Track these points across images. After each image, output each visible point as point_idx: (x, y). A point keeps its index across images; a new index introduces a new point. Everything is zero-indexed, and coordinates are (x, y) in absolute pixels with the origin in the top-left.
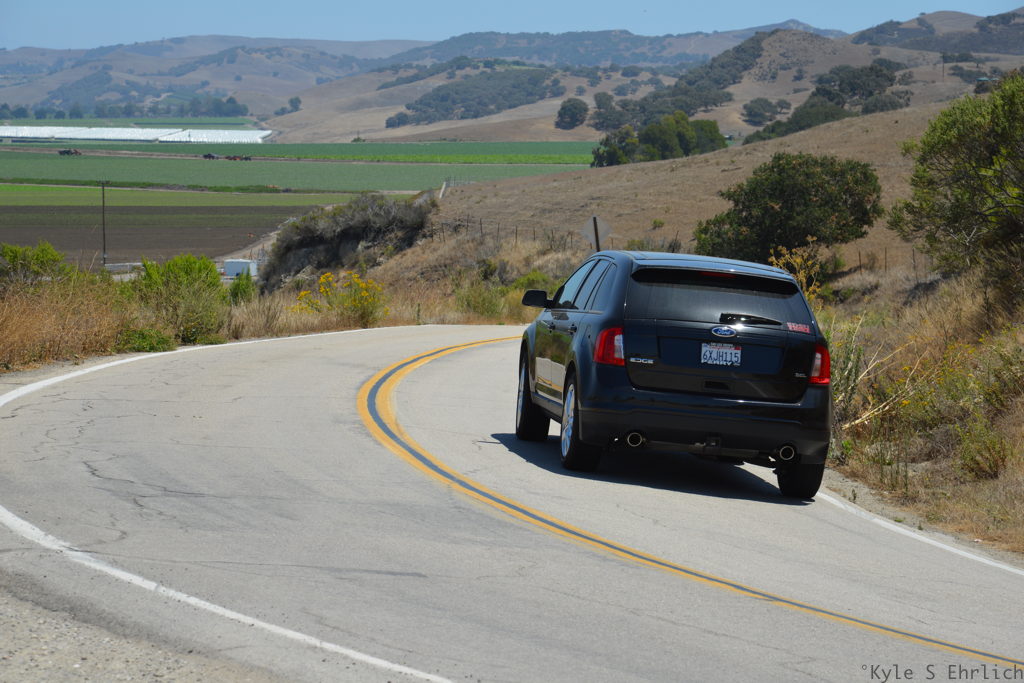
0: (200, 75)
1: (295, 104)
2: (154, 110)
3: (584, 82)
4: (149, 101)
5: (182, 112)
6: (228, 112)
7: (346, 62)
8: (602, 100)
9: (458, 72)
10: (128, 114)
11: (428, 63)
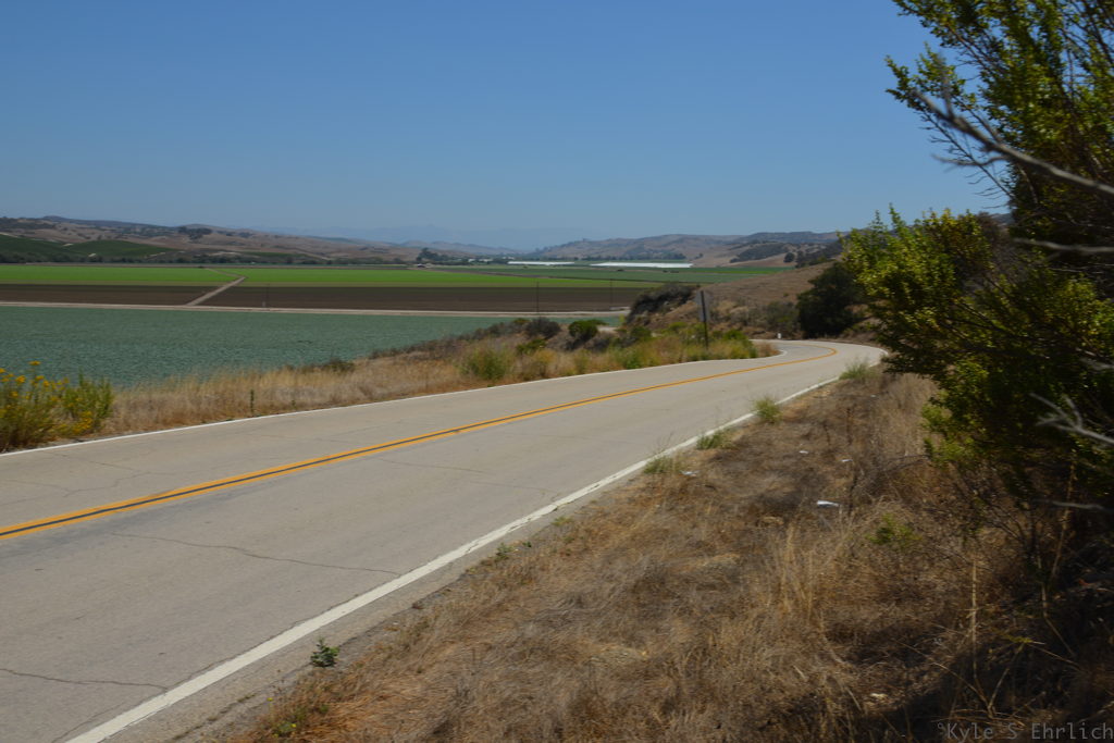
0: (673, 246)
1: (701, 255)
2: (657, 258)
3: (795, 248)
4: (655, 255)
5: (665, 258)
6: (679, 258)
7: (718, 242)
8: (800, 253)
9: (755, 246)
10: (647, 259)
11: (745, 242)
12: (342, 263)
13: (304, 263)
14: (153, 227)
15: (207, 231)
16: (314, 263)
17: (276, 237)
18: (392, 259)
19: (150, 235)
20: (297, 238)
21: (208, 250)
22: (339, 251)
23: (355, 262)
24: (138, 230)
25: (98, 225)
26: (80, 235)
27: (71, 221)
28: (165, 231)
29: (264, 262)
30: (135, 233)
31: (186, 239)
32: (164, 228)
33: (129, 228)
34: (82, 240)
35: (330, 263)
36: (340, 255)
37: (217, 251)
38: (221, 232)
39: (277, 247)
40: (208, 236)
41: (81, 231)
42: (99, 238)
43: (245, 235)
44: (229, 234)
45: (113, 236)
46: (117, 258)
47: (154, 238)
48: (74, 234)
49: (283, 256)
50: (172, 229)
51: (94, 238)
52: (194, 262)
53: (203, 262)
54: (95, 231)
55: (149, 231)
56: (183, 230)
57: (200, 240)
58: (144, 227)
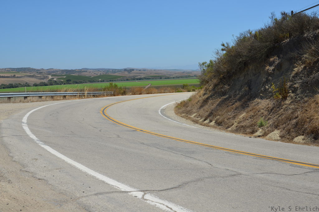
12: (178, 77)
13: (165, 78)
14: (115, 70)
15: (133, 70)
16: (169, 78)
17: (154, 70)
18: (193, 75)
19: (115, 72)
20: (161, 70)
21: (135, 76)
22: (176, 74)
23: (182, 77)
24: (111, 71)
25: (98, 70)
26: (94, 73)
27: (91, 69)
28: (119, 71)
29: (153, 79)
30: (111, 72)
31: (126, 73)
32: (119, 70)
33: (108, 70)
34: (96, 75)
35: (174, 78)
36: (176, 75)
37: (138, 76)
38: (137, 70)
39: (156, 73)
40: (134, 71)
41: (95, 72)
42: (100, 74)
43: (144, 70)
44: (140, 70)
45: (105, 73)
46: (108, 80)
47: (117, 73)
48: (93, 73)
49: (158, 76)
50: (121, 70)
51: (99, 74)
52: (131, 80)
53: (134, 80)
54: (99, 72)
55: (114, 71)
56: (125, 70)
57: (131, 73)
58: (113, 70)
